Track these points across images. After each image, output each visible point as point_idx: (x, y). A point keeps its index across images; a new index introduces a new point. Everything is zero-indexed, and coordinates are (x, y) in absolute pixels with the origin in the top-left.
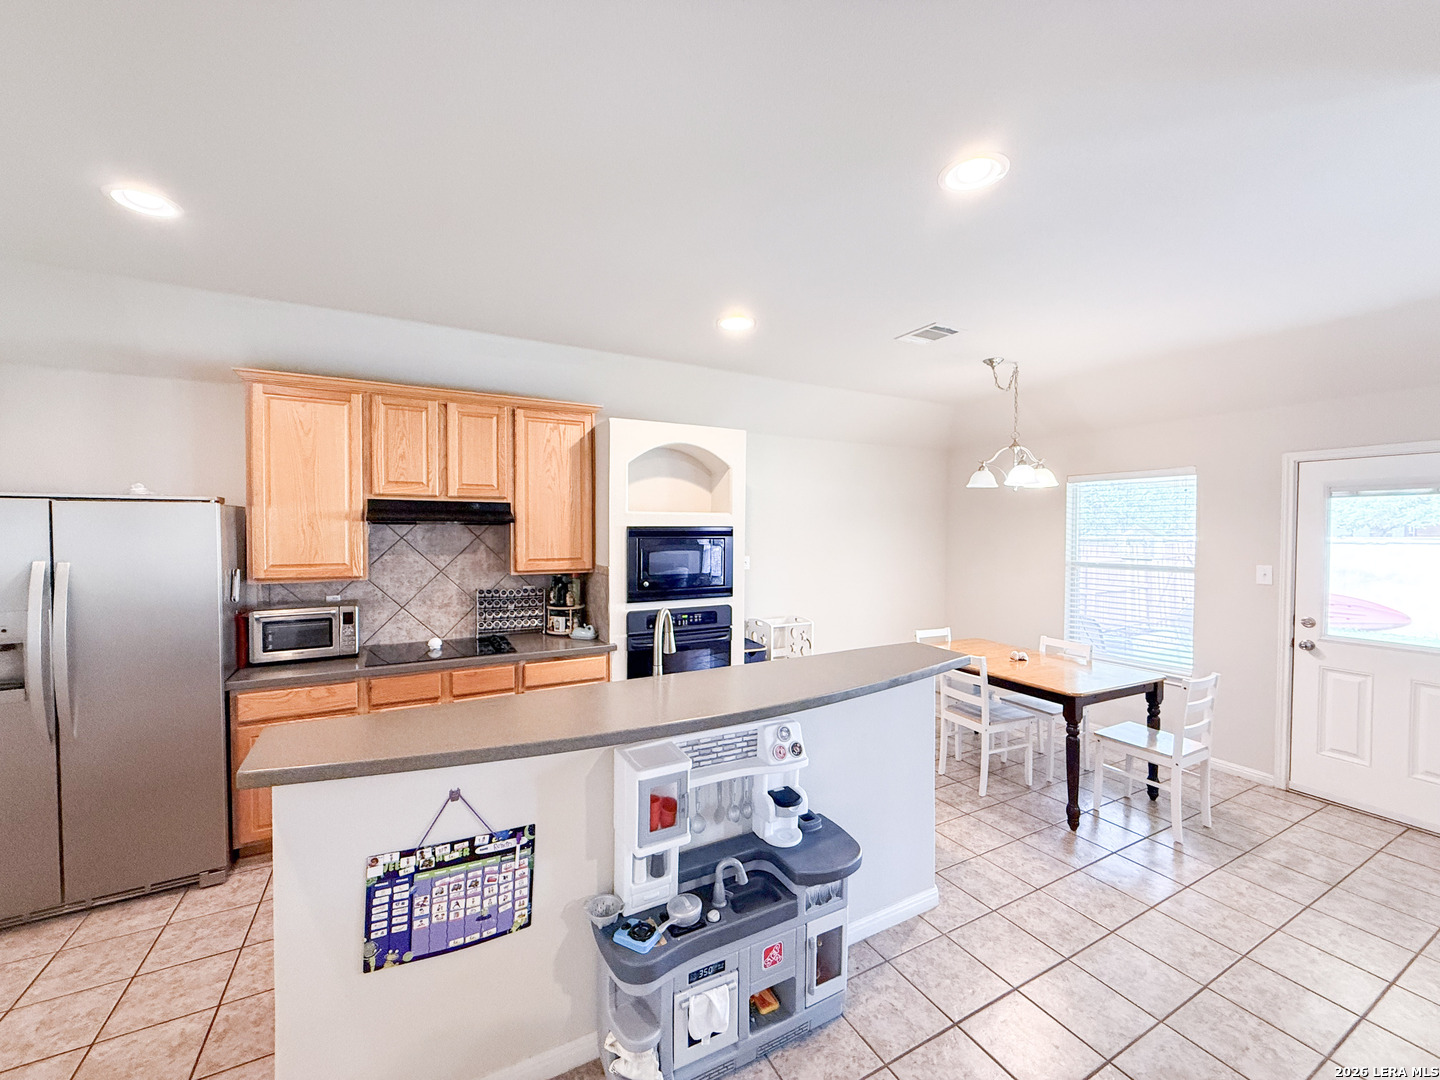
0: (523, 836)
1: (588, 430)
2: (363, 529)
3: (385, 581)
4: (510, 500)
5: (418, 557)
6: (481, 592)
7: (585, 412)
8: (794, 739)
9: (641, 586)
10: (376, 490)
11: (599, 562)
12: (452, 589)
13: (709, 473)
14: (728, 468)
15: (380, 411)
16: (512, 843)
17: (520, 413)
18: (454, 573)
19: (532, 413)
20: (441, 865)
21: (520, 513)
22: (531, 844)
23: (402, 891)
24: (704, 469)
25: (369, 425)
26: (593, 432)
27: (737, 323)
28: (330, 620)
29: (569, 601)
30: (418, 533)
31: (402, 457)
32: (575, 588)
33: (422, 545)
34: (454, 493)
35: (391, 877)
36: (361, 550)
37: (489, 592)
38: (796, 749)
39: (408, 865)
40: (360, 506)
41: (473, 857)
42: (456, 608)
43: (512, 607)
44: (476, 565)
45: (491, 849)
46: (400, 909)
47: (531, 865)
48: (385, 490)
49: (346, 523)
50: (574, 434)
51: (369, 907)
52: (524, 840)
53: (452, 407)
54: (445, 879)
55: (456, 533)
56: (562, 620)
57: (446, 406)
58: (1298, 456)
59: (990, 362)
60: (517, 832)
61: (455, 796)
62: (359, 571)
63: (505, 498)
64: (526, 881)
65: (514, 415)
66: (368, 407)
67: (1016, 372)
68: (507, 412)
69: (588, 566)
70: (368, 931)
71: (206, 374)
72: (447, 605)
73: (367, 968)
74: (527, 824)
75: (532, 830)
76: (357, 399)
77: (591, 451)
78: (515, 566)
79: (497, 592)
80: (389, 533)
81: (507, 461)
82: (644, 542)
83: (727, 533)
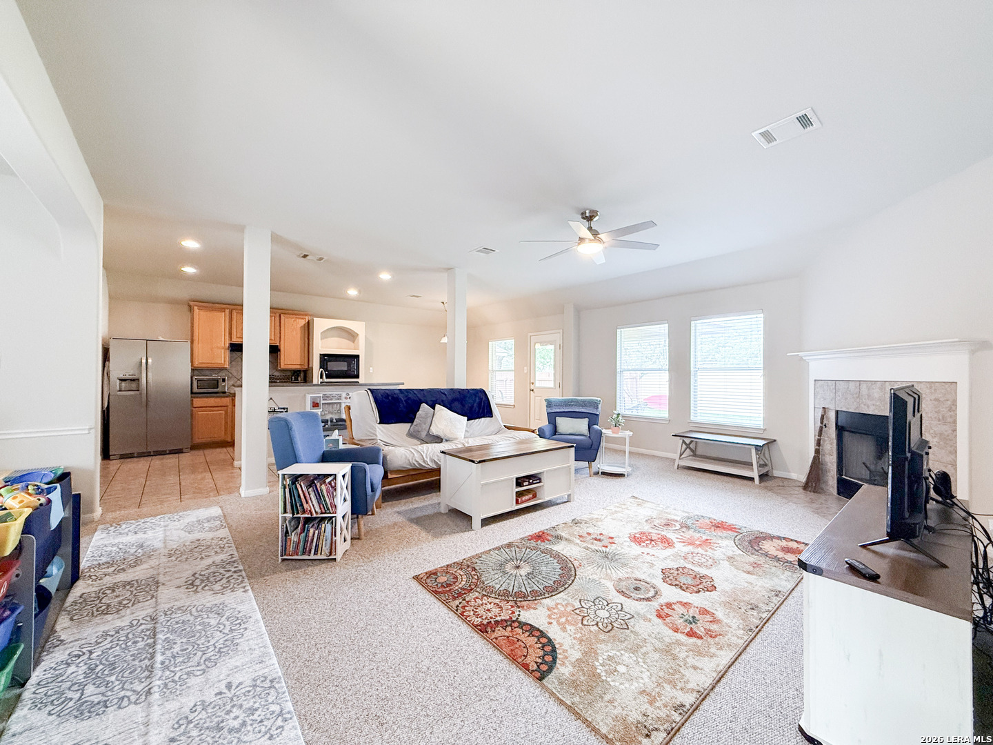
2: (228, 352)
3: (233, 371)
4: (278, 344)
7: (306, 315)
10: (232, 340)
11: (310, 366)
13: (353, 336)
14: (358, 334)
15: (234, 315)
16: (283, 410)
17: (282, 315)
19: (286, 316)
21: (282, 349)
22: (287, 411)
24: (351, 336)
25: (231, 319)
26: (308, 322)
27: (353, 292)
28: (218, 380)
29: (299, 379)
32: (302, 374)
36: (227, 359)
40: (228, 345)
41: (275, 411)
45: (278, 410)
48: (235, 340)
49: (223, 351)
50: (302, 322)
58: (531, 334)
59: (443, 303)
60: (284, 409)
61: (271, 399)
62: (227, 366)
63: (276, 344)
65: (280, 316)
66: (231, 313)
68: (278, 315)
69: (306, 367)
71: (173, 302)
75: (287, 408)
76: (227, 311)
77: (308, 328)
78: (280, 366)
79: (273, 376)
80: (235, 355)
81: (277, 331)
82: (326, 359)
83: (357, 357)
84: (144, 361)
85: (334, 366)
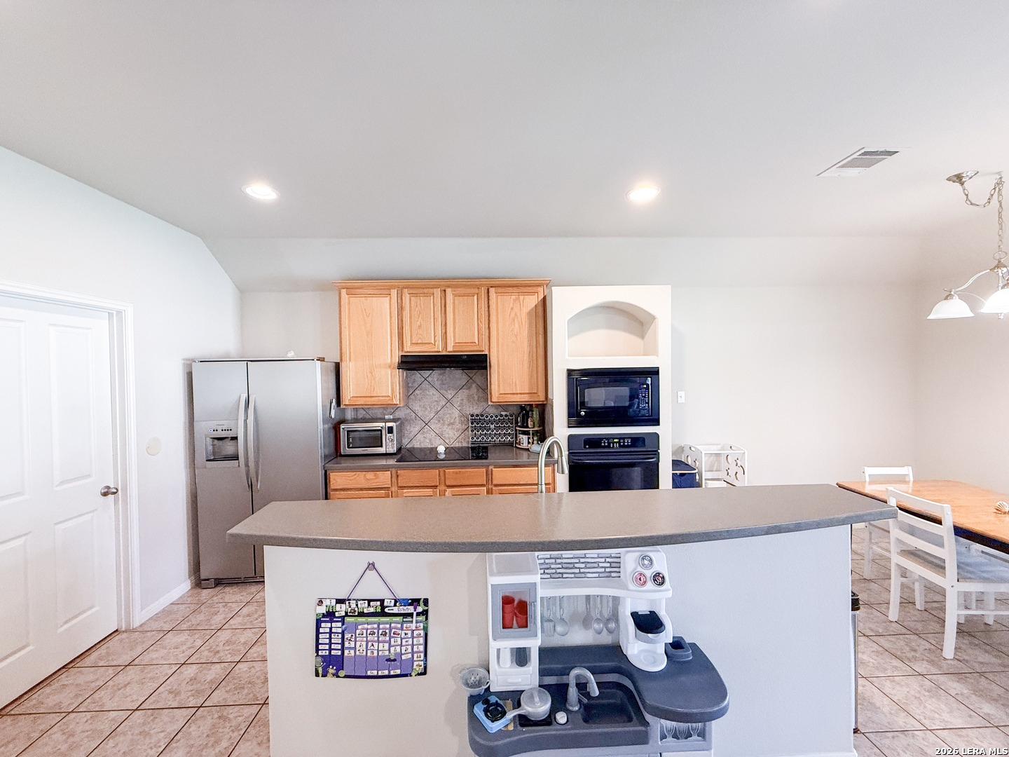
0: (420, 606)
1: (541, 297)
2: (398, 375)
3: (417, 407)
4: (487, 353)
5: (435, 392)
6: (472, 416)
7: (539, 285)
8: (657, 568)
9: (578, 415)
10: (405, 350)
11: (550, 397)
12: (456, 413)
13: (641, 324)
14: (654, 318)
15: (406, 297)
16: (410, 609)
17: (492, 291)
18: (457, 401)
19: (500, 290)
20: (361, 614)
21: (494, 360)
22: (425, 613)
23: (337, 627)
24: (638, 322)
25: (401, 309)
26: (544, 299)
28: (381, 431)
29: (530, 424)
30: (434, 376)
31: (420, 327)
32: (536, 414)
33: (437, 384)
34: (451, 349)
35: (330, 615)
36: (398, 387)
37: (477, 415)
38: (659, 579)
39: (341, 610)
40: (397, 360)
41: (383, 613)
42: (458, 425)
43: (492, 426)
44: (470, 398)
45: (395, 610)
46: (336, 639)
47: (425, 629)
48: (412, 349)
49: (389, 371)
50: (532, 301)
51: (318, 633)
52: (420, 609)
53: (449, 291)
54: (366, 625)
55: (458, 375)
56: (525, 437)
57: (445, 291)
59: (959, 178)
60: (415, 602)
61: (372, 566)
62: (397, 400)
63: (483, 351)
64: (422, 640)
65: (488, 292)
66: (400, 296)
67: (1000, 183)
68: (483, 291)
69: (542, 398)
70: (317, 650)
72: (452, 424)
73: (317, 675)
74: (423, 597)
75: (426, 602)
76: (394, 292)
77: (543, 313)
78: (491, 398)
79: (482, 416)
80: (418, 376)
81: (484, 326)
82: (581, 380)
83: (654, 372)
84: (245, 396)
85: (598, 397)
